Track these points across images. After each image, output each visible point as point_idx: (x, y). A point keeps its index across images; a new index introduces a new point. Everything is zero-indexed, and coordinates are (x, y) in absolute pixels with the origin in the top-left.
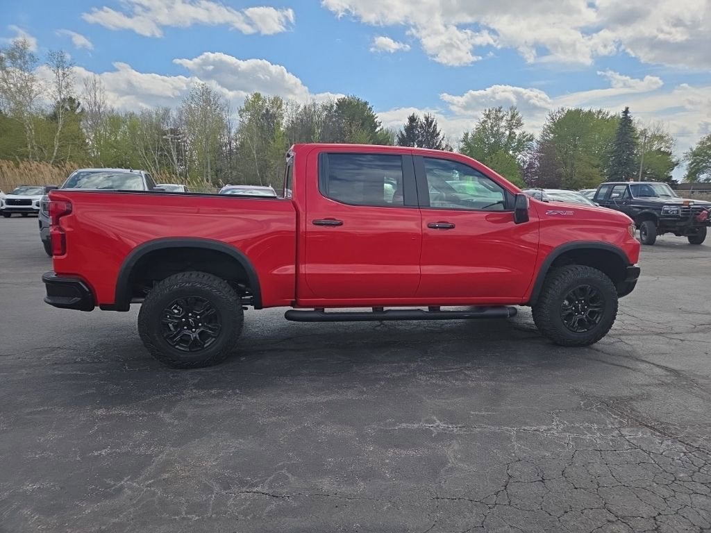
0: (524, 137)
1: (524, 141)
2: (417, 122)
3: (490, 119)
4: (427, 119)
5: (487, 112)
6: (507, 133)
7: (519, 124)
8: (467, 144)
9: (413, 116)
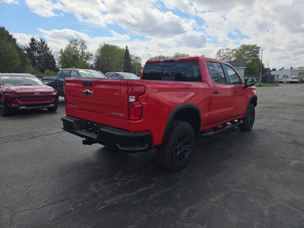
0: (89, 54)
1: (89, 56)
2: (36, 41)
3: (72, 44)
4: (42, 40)
5: (71, 41)
6: (81, 51)
7: (86, 48)
8: (62, 54)
9: (33, 38)
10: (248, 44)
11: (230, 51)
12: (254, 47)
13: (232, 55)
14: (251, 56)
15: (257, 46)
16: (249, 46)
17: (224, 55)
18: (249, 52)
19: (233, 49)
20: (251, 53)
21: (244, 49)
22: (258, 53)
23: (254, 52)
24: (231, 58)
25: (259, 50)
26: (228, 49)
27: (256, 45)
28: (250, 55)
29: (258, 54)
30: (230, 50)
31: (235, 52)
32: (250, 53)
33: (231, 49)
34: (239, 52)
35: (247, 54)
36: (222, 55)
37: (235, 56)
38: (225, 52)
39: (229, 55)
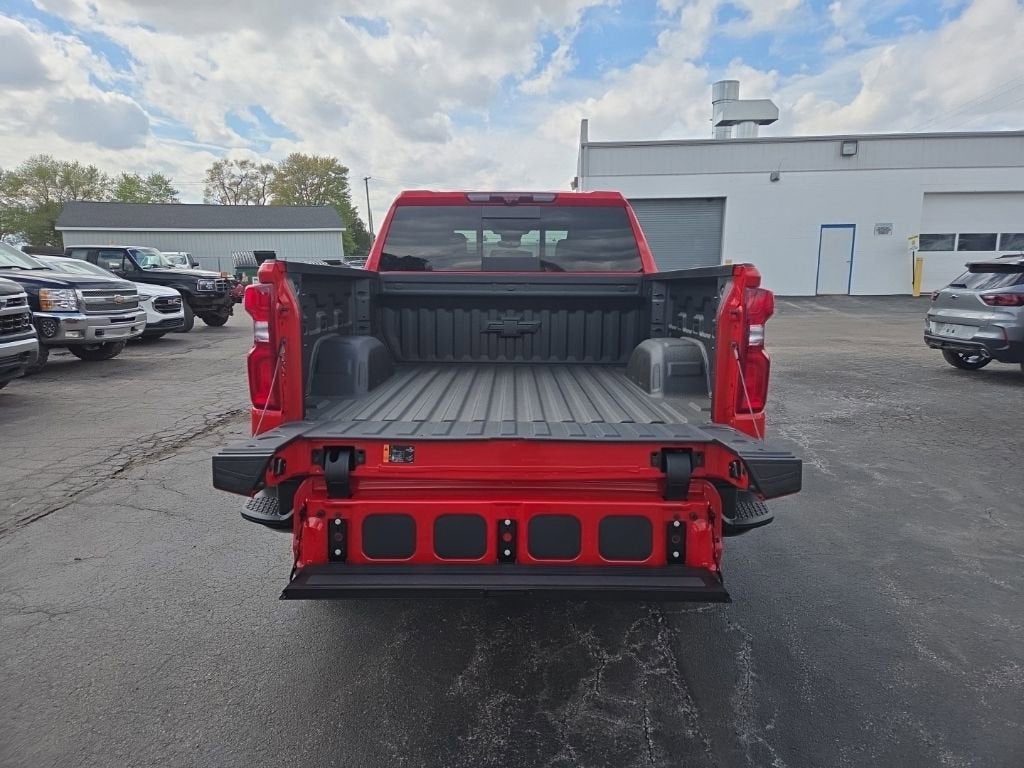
10: (310, 156)
11: (254, 171)
12: (329, 165)
13: (261, 185)
14: (326, 193)
15: (337, 164)
16: (316, 160)
17: (237, 184)
18: (317, 181)
19: (265, 163)
20: (324, 185)
21: (300, 169)
22: (344, 186)
23: (330, 181)
24: (260, 195)
25: (344, 178)
26: (248, 165)
27: (334, 161)
28: (322, 190)
29: (345, 190)
30: (252, 165)
31: (271, 176)
32: (319, 186)
33: (258, 165)
34: (286, 176)
35: (312, 185)
36: (227, 182)
37: (273, 188)
38: (237, 171)
39: (253, 186)
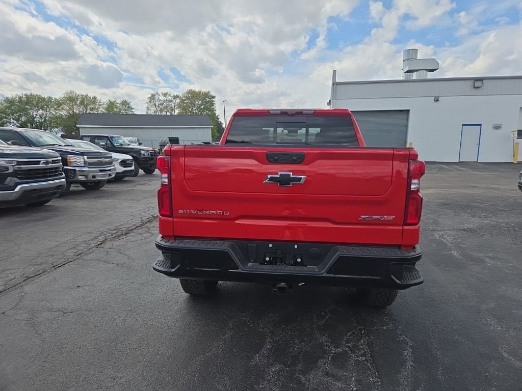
11: (170, 98)
12: (207, 95)
13: (173, 105)
14: (204, 109)
15: (210, 94)
16: (200, 92)
17: (162, 104)
18: (200, 102)
19: (175, 94)
20: (203, 105)
21: (192, 97)
22: (213, 105)
23: (206, 103)
24: (173, 110)
25: (213, 101)
26: (167, 95)
27: (209, 92)
28: (202, 107)
29: (214, 107)
30: (170, 95)
31: (178, 100)
32: (201, 105)
33: (172, 95)
34: (185, 100)
35: (198, 104)
36: (157, 103)
37: (179, 106)
38: (162, 98)
39: (169, 105)
